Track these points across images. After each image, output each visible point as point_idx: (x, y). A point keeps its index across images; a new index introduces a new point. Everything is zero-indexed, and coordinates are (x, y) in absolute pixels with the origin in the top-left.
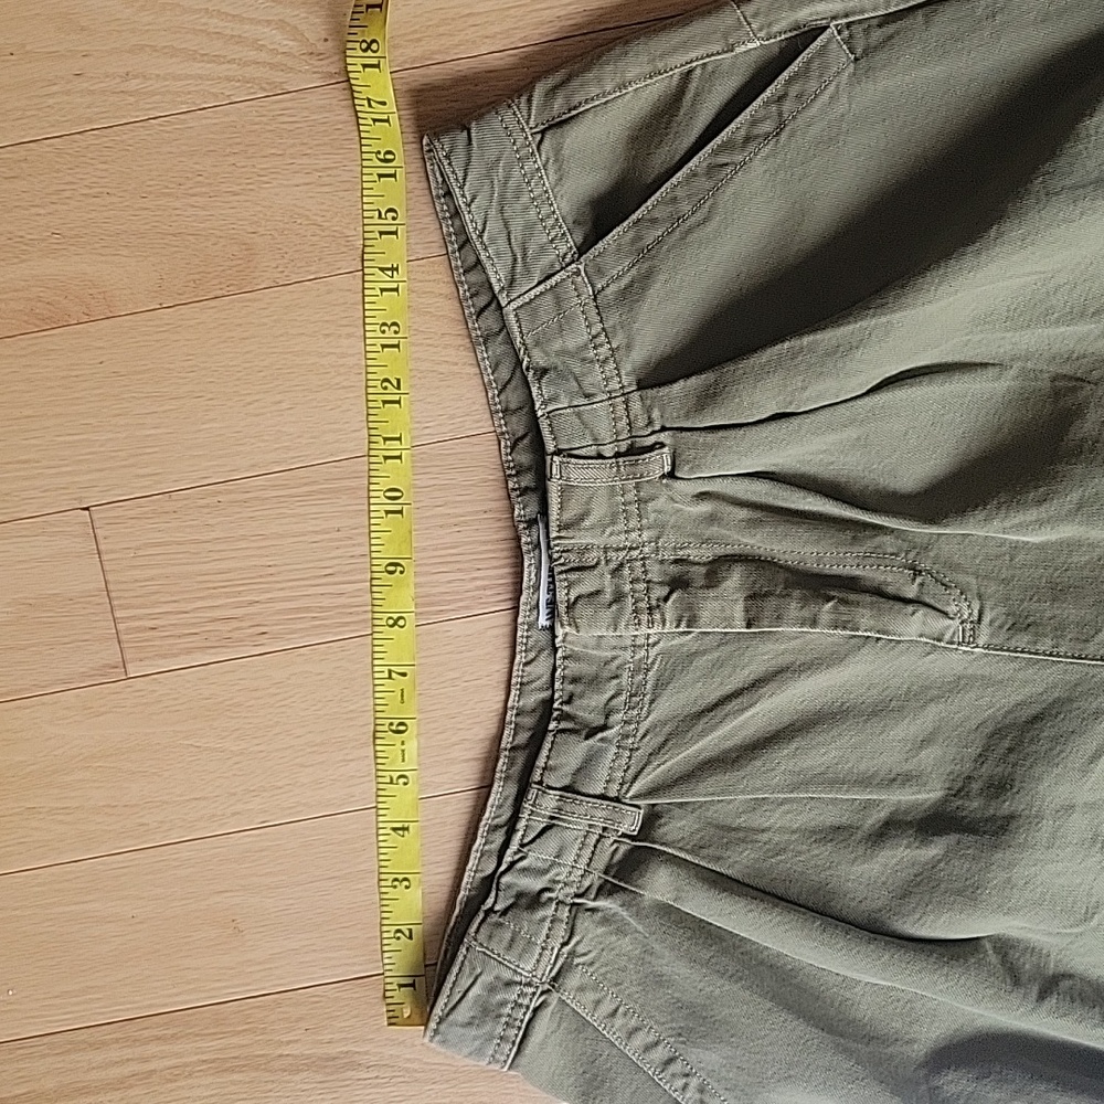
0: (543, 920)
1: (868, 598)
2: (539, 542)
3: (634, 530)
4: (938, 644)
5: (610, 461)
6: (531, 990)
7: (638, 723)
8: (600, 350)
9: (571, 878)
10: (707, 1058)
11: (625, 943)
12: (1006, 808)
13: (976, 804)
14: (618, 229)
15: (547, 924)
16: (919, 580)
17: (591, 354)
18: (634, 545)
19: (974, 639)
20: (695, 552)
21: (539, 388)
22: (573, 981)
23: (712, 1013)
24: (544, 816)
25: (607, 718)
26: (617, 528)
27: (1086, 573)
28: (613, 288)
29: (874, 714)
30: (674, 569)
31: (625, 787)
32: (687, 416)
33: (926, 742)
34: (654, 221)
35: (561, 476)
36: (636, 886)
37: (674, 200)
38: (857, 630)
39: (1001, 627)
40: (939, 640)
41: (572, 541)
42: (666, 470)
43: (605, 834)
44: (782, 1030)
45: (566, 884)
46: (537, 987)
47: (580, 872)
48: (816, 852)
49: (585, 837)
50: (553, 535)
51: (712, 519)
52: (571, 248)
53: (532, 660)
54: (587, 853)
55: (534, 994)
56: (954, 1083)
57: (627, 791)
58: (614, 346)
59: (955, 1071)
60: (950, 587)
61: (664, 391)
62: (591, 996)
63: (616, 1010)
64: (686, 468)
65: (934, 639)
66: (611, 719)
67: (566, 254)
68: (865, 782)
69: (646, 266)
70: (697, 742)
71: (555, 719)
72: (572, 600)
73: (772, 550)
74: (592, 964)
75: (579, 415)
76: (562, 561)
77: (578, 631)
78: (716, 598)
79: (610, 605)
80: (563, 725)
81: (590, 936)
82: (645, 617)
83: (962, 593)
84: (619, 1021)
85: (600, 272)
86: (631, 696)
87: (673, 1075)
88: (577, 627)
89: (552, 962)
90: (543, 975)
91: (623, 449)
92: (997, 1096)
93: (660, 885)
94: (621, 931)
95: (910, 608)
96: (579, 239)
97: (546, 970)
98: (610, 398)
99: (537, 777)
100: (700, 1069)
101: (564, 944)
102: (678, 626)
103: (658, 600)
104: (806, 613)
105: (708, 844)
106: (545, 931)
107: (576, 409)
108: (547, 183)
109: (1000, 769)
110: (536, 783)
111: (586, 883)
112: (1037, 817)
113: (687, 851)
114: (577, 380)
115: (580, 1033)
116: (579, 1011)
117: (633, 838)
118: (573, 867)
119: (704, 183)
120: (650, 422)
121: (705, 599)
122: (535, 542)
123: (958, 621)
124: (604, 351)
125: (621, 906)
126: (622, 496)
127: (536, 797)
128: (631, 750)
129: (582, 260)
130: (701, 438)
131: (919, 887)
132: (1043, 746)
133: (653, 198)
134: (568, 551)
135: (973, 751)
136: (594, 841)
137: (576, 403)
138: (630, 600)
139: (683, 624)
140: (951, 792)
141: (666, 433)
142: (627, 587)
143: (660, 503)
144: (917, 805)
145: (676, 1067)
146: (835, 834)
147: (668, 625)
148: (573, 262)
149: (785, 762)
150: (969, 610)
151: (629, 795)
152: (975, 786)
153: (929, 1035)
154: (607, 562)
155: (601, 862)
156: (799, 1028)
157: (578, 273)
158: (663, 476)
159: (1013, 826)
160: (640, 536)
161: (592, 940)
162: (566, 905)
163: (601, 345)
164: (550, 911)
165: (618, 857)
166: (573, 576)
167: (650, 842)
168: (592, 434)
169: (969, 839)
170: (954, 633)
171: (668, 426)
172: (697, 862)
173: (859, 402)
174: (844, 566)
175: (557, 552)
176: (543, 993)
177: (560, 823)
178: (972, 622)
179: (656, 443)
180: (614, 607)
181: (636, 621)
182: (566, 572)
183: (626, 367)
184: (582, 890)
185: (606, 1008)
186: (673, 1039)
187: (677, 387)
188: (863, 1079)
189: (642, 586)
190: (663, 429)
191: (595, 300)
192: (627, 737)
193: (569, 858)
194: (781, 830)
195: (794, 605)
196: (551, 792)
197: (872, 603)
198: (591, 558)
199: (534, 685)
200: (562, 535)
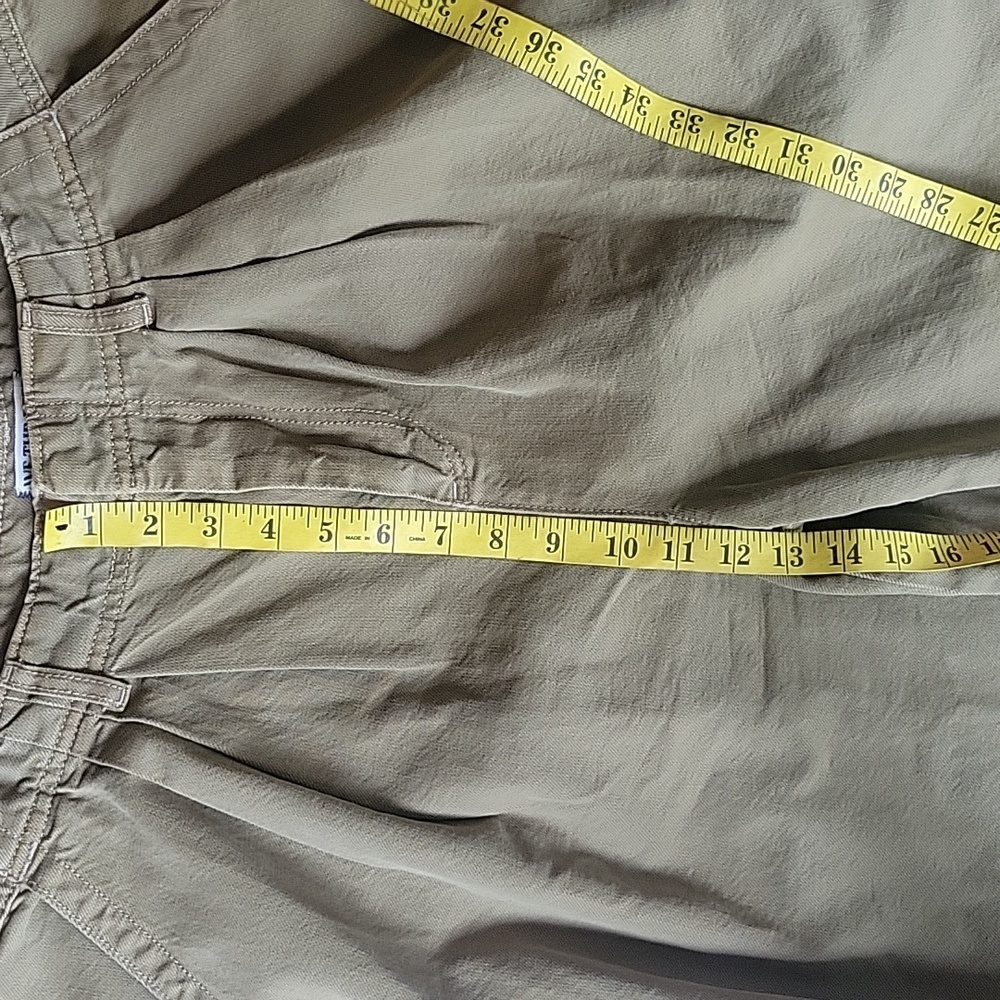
0: (20, 811)
1: (357, 453)
2: (13, 401)
3: (114, 386)
4: (432, 501)
5: (87, 311)
6: (8, 891)
7: (124, 593)
8: (74, 197)
9: (53, 765)
10: (202, 957)
11: (113, 836)
12: (509, 671)
13: (479, 671)
14: (91, 74)
15: (25, 816)
16: (411, 436)
17: (65, 201)
18: (117, 402)
19: (469, 496)
20: (182, 411)
21: (9, 234)
22: (53, 878)
23: (204, 903)
24: (20, 695)
25: (89, 588)
26: (96, 383)
27: (577, 426)
28: (87, 133)
29: (373, 581)
30: (159, 428)
31: (110, 661)
32: (165, 263)
33: (427, 609)
34: (126, 66)
35: (33, 323)
36: (120, 764)
37: (147, 45)
38: (347, 485)
39: (496, 484)
40: (433, 497)
41: (48, 396)
42: (147, 323)
43: (89, 712)
44: (279, 914)
45: (47, 772)
46: (14, 888)
47: (63, 757)
48: (318, 730)
49: (67, 717)
50: (27, 389)
51: (198, 375)
52: (43, 96)
53: (10, 529)
54: (69, 735)
55: (10, 895)
56: (470, 973)
57: (112, 665)
58: (90, 194)
59: (471, 960)
60: (444, 444)
61: (141, 236)
62: (74, 896)
63: (103, 912)
64: (168, 319)
65: (428, 496)
66: (94, 589)
67: (38, 101)
68: (367, 652)
69: (118, 110)
70: (187, 610)
71: (32, 592)
72: (47, 457)
73: (262, 408)
74: (75, 860)
75: (51, 262)
76: (36, 416)
77: (54, 490)
78: (203, 458)
79: (89, 463)
80: (40, 597)
81: (74, 829)
82: (126, 476)
83: (456, 450)
84: (106, 924)
85: (72, 117)
86: (115, 564)
87: (167, 983)
88: (52, 485)
89: (30, 858)
90: (20, 873)
91: (102, 301)
92: (514, 983)
93: (147, 763)
94: (108, 821)
95: (401, 463)
96: (52, 87)
97: (24, 868)
98: (87, 248)
99: (12, 652)
100: (195, 973)
101: (44, 839)
102: (163, 487)
103: (142, 458)
104: (294, 470)
105: (201, 720)
106: (23, 824)
107: (49, 256)
108: (15, 26)
109: (502, 632)
110: (11, 659)
111: (70, 770)
112: (540, 677)
113: (177, 726)
114: (49, 226)
115: (65, 941)
116: (61, 912)
117: (119, 715)
118: (55, 751)
119: (176, 28)
120: (129, 273)
121: (191, 458)
122: (10, 399)
123: (451, 478)
124: (78, 198)
125: (106, 789)
126: (102, 350)
127: (12, 674)
128: (116, 621)
129: (54, 106)
130: (180, 284)
131: (425, 761)
132: (544, 603)
133: (125, 44)
134: (43, 406)
135: (474, 617)
136: (77, 722)
137: (50, 251)
138: (110, 459)
139: (169, 484)
140: (455, 661)
141: (146, 283)
142: (109, 445)
143: (143, 357)
144: (421, 678)
145: (171, 973)
146: (339, 709)
147: (152, 484)
148: (45, 108)
149: (281, 631)
150: (462, 466)
151: (114, 668)
152: (479, 652)
153: (444, 924)
154: (87, 419)
155: (85, 744)
156: (298, 913)
157: (50, 119)
158: (144, 328)
159: (516, 687)
160: (122, 393)
161: (76, 833)
162: (48, 795)
163: (75, 192)
164: (28, 802)
165: (104, 736)
166: (47, 431)
167: (138, 717)
168: (68, 283)
169: (474, 705)
170: (448, 490)
171: (147, 276)
172: (188, 737)
173: (341, 248)
174: (335, 423)
175: (31, 407)
176: (20, 895)
177: (39, 702)
178: (466, 479)
179: (136, 294)
180: (93, 464)
181: (117, 480)
182: (40, 427)
183: (103, 216)
184: (66, 778)
185: (91, 909)
186: (167, 942)
187: (154, 233)
188: (367, 965)
189: (124, 444)
190: (143, 279)
191: (68, 147)
192: (112, 607)
193: (50, 741)
194: (282, 709)
195: (282, 461)
196: (27, 667)
197: (361, 458)
198: (70, 413)
199: (11, 558)
200: (36, 389)
